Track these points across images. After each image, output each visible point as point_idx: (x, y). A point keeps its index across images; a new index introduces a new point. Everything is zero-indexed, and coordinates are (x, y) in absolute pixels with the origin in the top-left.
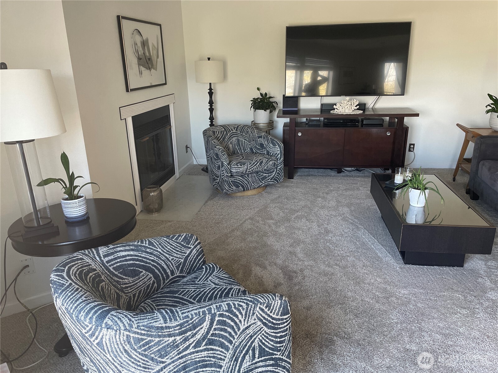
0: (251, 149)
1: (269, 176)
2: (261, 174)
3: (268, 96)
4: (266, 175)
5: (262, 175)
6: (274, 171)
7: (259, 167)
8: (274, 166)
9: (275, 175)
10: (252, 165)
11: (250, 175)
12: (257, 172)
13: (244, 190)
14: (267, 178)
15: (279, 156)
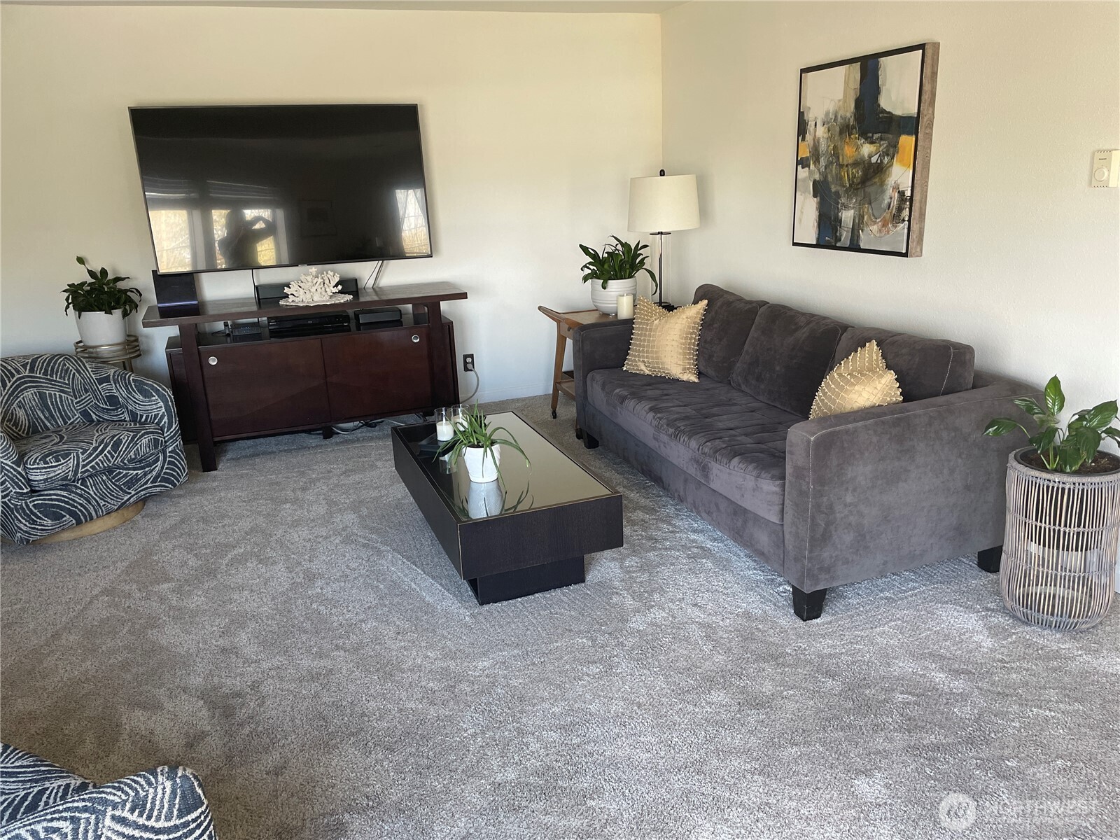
0: (85, 414)
1: (145, 475)
2: (120, 473)
3: (110, 277)
4: (136, 472)
5: (126, 476)
6: (157, 460)
7: (113, 457)
8: (156, 447)
9: (162, 467)
10: (90, 455)
11: (89, 482)
12: (110, 471)
13: (79, 522)
14: (140, 479)
15: (166, 419)
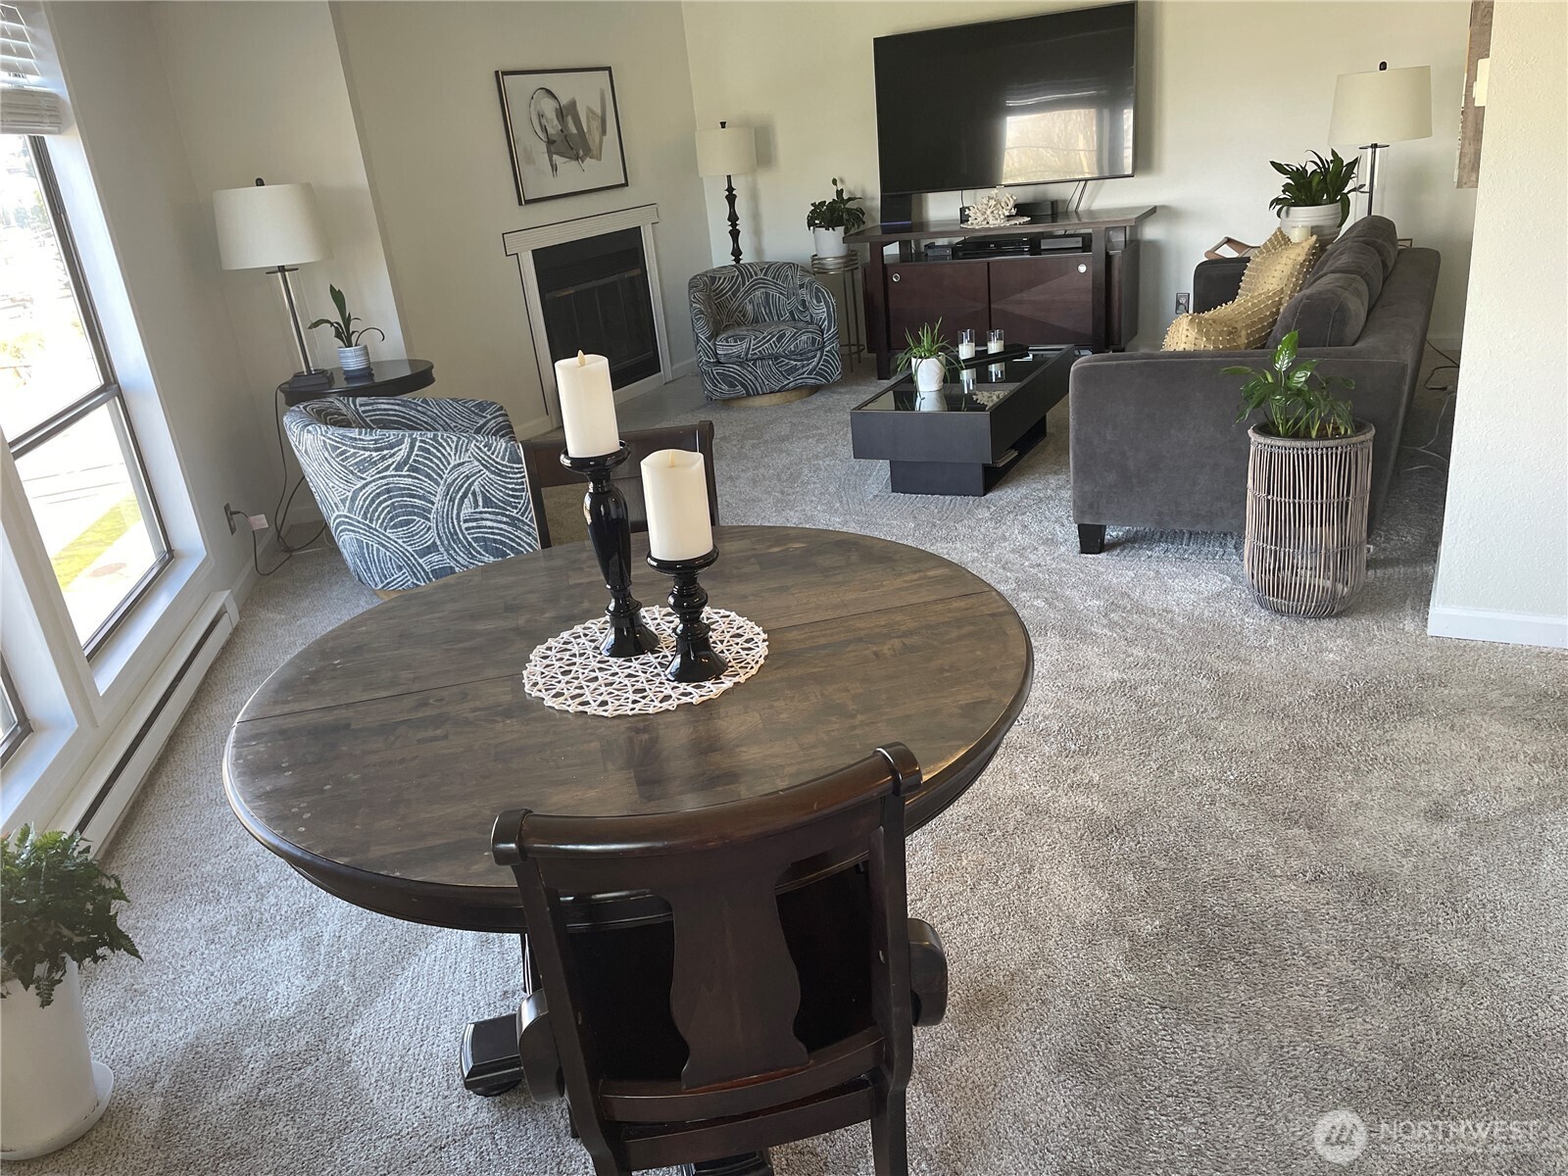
0: (791, 313)
1: (803, 366)
2: (783, 361)
3: (845, 196)
4: (796, 362)
5: (787, 364)
6: (815, 356)
7: (776, 346)
8: (813, 345)
9: (818, 363)
10: (760, 341)
11: (759, 363)
12: (772, 357)
13: (749, 395)
14: (798, 370)
15: (826, 323)
